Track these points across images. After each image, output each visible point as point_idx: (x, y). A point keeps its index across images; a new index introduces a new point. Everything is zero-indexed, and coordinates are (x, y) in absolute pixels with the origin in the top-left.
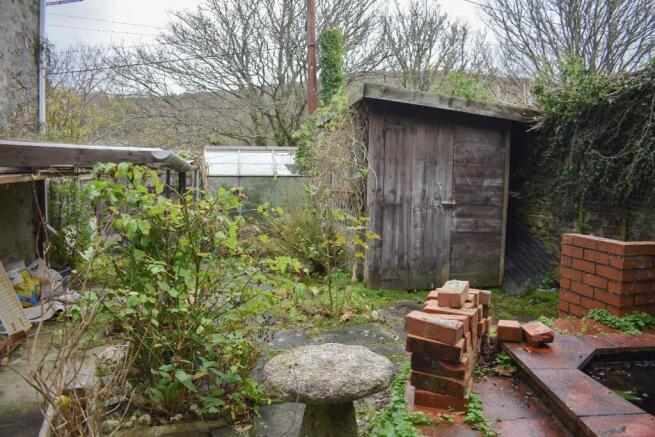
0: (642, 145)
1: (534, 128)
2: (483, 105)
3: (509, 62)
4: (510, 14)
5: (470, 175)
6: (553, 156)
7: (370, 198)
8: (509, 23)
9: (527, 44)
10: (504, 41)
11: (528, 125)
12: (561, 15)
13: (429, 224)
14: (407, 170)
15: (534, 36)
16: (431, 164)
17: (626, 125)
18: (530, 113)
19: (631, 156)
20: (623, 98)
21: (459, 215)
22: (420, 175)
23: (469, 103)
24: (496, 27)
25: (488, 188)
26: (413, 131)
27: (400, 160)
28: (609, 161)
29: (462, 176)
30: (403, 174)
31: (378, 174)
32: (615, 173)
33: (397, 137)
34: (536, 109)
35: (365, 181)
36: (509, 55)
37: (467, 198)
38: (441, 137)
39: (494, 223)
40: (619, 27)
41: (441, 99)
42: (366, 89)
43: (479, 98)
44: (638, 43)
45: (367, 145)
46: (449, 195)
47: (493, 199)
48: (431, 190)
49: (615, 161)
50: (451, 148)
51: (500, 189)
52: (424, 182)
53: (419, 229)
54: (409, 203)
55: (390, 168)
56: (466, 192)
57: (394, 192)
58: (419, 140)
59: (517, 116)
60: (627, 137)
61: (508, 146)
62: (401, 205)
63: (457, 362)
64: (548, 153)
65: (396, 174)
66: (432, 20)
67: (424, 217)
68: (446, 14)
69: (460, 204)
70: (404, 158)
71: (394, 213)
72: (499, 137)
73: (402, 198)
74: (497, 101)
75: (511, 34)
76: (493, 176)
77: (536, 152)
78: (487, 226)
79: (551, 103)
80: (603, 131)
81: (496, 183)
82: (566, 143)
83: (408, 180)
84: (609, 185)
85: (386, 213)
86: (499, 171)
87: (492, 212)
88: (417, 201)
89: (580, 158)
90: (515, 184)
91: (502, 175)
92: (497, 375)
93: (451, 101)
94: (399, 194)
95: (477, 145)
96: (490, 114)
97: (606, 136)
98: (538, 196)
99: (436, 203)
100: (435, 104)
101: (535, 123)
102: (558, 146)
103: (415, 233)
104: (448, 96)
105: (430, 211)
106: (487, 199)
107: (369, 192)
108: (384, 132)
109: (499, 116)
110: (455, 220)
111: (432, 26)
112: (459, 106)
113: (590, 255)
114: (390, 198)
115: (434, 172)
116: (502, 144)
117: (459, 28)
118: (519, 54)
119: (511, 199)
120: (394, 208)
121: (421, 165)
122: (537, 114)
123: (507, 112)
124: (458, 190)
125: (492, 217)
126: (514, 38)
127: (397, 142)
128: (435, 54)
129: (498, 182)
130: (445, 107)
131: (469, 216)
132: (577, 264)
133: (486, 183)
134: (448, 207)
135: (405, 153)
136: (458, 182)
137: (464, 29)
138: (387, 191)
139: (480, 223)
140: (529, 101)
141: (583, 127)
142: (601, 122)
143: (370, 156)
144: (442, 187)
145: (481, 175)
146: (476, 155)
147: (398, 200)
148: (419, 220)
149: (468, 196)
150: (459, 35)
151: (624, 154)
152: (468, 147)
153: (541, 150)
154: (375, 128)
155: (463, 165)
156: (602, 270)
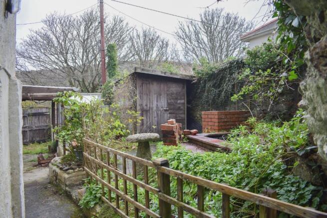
0: (226, 86)
1: (194, 82)
2: (176, 74)
3: (186, 57)
4: (186, 35)
5: (173, 99)
6: (201, 91)
7: (138, 108)
8: (186, 40)
9: (194, 49)
10: (184, 47)
11: (191, 81)
12: (207, 37)
13: (160, 117)
14: (151, 98)
15: (197, 45)
16: (159, 95)
17: (221, 80)
18: (192, 77)
19: (223, 89)
20: (220, 71)
21: (170, 113)
22: (156, 99)
23: (171, 74)
24: (181, 41)
25: (179, 104)
26: (152, 84)
27: (148, 94)
28: (217, 91)
29: (170, 99)
30: (150, 99)
31: (141, 99)
32: (219, 95)
33: (147, 86)
34: (194, 75)
35: (136, 102)
36: (186, 54)
37: (172, 107)
38: (162, 85)
39: (182, 116)
40: (231, 42)
41: (162, 72)
42: (136, 69)
43: (174, 72)
44: (238, 49)
45: (136, 89)
46: (166, 106)
47: (182, 107)
48: (159, 104)
49: (219, 91)
50: (166, 90)
51: (184, 104)
52: (157, 102)
53: (156, 119)
54: (152, 109)
55: (145, 97)
56: (171, 105)
57: (146, 105)
58: (155, 87)
59: (188, 78)
60: (222, 83)
61: (185, 88)
62: (149, 110)
63: (174, 135)
64: (199, 90)
65: (147, 99)
66: (152, 38)
67: (157, 114)
68: (159, 36)
69: (170, 109)
70: (149, 93)
71: (147, 113)
72: (182, 85)
73: (149, 107)
74: (181, 73)
75: (187, 45)
76: (181, 99)
77: (195, 90)
78: (179, 117)
79: (199, 73)
80: (215, 82)
81: (182, 101)
82: (205, 86)
83: (151, 101)
84: (218, 99)
85: (144, 113)
86: (183, 97)
87: (181, 112)
88: (155, 108)
89: (209, 91)
90: (189, 102)
91: (184, 99)
92: (184, 142)
93: (165, 73)
94: (148, 106)
95: (174, 88)
96: (179, 77)
97: (216, 83)
98: (197, 106)
99: (162, 109)
100: (160, 74)
101: (194, 80)
102: (202, 88)
103: (155, 120)
104: (164, 71)
105: (159, 112)
106: (179, 107)
107: (138, 105)
108: (142, 84)
109: (182, 78)
110: (169, 115)
111: (153, 41)
112: (168, 75)
113: (210, 116)
114: (145, 107)
115: (160, 98)
116: (183, 88)
117: (164, 42)
118: (191, 53)
119: (188, 107)
120: (147, 111)
121: (156, 95)
122: (194, 77)
123: (184, 76)
124: (169, 104)
125: (181, 114)
126: (189, 46)
127: (147, 88)
128: (154, 54)
129: (183, 101)
130: (163, 75)
131: (174, 113)
132: (206, 120)
133: (179, 101)
134: (166, 110)
135: (150, 92)
136: (169, 101)
137: (167, 43)
138: (144, 105)
139: (178, 116)
140: (192, 73)
141: (209, 81)
142: (214, 79)
143: (137, 92)
144: (163, 103)
145: (177, 99)
146: (175, 92)
147: (148, 109)
148: (156, 115)
149: (173, 106)
150: (164, 45)
151: (221, 89)
152: (171, 89)
153: (197, 90)
154: (139, 83)
155: (170, 95)
156: (213, 120)
